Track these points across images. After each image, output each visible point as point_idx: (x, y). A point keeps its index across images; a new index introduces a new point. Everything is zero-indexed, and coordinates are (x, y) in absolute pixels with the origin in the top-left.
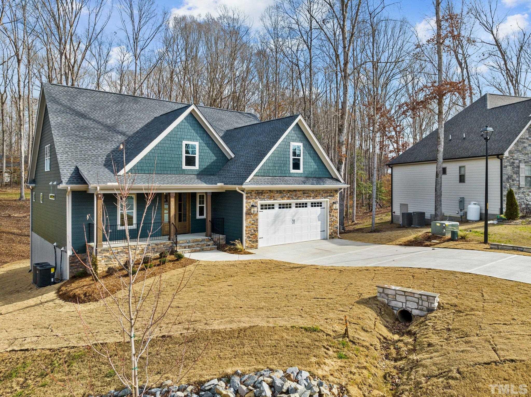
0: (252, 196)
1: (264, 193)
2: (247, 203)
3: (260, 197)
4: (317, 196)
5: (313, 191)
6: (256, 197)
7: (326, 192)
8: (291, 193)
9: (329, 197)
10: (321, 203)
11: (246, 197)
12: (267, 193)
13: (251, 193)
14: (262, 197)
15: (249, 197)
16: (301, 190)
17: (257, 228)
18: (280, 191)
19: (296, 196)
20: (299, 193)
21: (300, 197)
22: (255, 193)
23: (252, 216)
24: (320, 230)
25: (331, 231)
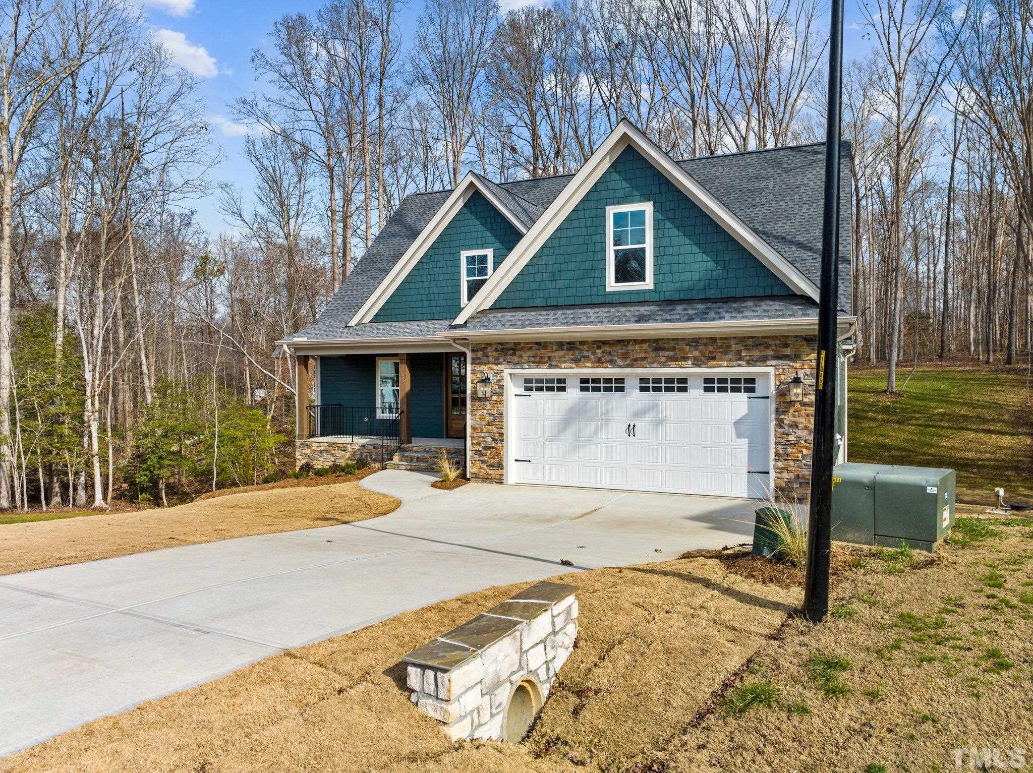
0: (487, 356)
1: (520, 350)
2: (474, 372)
3: (509, 358)
4: (713, 358)
5: (694, 341)
6: (497, 359)
7: (756, 346)
8: (607, 349)
9: (774, 362)
10: (753, 381)
11: (473, 359)
12: (530, 348)
13: (485, 349)
14: (516, 359)
15: (479, 359)
16: (643, 341)
17: (501, 434)
18: (569, 343)
19: (624, 356)
20: (637, 347)
21: (645, 359)
22: (496, 350)
23: (487, 403)
24: (745, 470)
25: (785, 475)
